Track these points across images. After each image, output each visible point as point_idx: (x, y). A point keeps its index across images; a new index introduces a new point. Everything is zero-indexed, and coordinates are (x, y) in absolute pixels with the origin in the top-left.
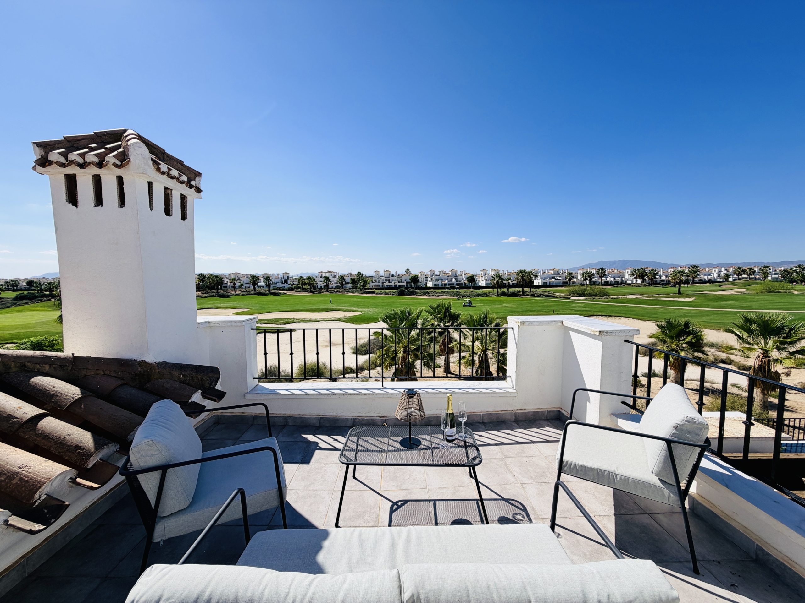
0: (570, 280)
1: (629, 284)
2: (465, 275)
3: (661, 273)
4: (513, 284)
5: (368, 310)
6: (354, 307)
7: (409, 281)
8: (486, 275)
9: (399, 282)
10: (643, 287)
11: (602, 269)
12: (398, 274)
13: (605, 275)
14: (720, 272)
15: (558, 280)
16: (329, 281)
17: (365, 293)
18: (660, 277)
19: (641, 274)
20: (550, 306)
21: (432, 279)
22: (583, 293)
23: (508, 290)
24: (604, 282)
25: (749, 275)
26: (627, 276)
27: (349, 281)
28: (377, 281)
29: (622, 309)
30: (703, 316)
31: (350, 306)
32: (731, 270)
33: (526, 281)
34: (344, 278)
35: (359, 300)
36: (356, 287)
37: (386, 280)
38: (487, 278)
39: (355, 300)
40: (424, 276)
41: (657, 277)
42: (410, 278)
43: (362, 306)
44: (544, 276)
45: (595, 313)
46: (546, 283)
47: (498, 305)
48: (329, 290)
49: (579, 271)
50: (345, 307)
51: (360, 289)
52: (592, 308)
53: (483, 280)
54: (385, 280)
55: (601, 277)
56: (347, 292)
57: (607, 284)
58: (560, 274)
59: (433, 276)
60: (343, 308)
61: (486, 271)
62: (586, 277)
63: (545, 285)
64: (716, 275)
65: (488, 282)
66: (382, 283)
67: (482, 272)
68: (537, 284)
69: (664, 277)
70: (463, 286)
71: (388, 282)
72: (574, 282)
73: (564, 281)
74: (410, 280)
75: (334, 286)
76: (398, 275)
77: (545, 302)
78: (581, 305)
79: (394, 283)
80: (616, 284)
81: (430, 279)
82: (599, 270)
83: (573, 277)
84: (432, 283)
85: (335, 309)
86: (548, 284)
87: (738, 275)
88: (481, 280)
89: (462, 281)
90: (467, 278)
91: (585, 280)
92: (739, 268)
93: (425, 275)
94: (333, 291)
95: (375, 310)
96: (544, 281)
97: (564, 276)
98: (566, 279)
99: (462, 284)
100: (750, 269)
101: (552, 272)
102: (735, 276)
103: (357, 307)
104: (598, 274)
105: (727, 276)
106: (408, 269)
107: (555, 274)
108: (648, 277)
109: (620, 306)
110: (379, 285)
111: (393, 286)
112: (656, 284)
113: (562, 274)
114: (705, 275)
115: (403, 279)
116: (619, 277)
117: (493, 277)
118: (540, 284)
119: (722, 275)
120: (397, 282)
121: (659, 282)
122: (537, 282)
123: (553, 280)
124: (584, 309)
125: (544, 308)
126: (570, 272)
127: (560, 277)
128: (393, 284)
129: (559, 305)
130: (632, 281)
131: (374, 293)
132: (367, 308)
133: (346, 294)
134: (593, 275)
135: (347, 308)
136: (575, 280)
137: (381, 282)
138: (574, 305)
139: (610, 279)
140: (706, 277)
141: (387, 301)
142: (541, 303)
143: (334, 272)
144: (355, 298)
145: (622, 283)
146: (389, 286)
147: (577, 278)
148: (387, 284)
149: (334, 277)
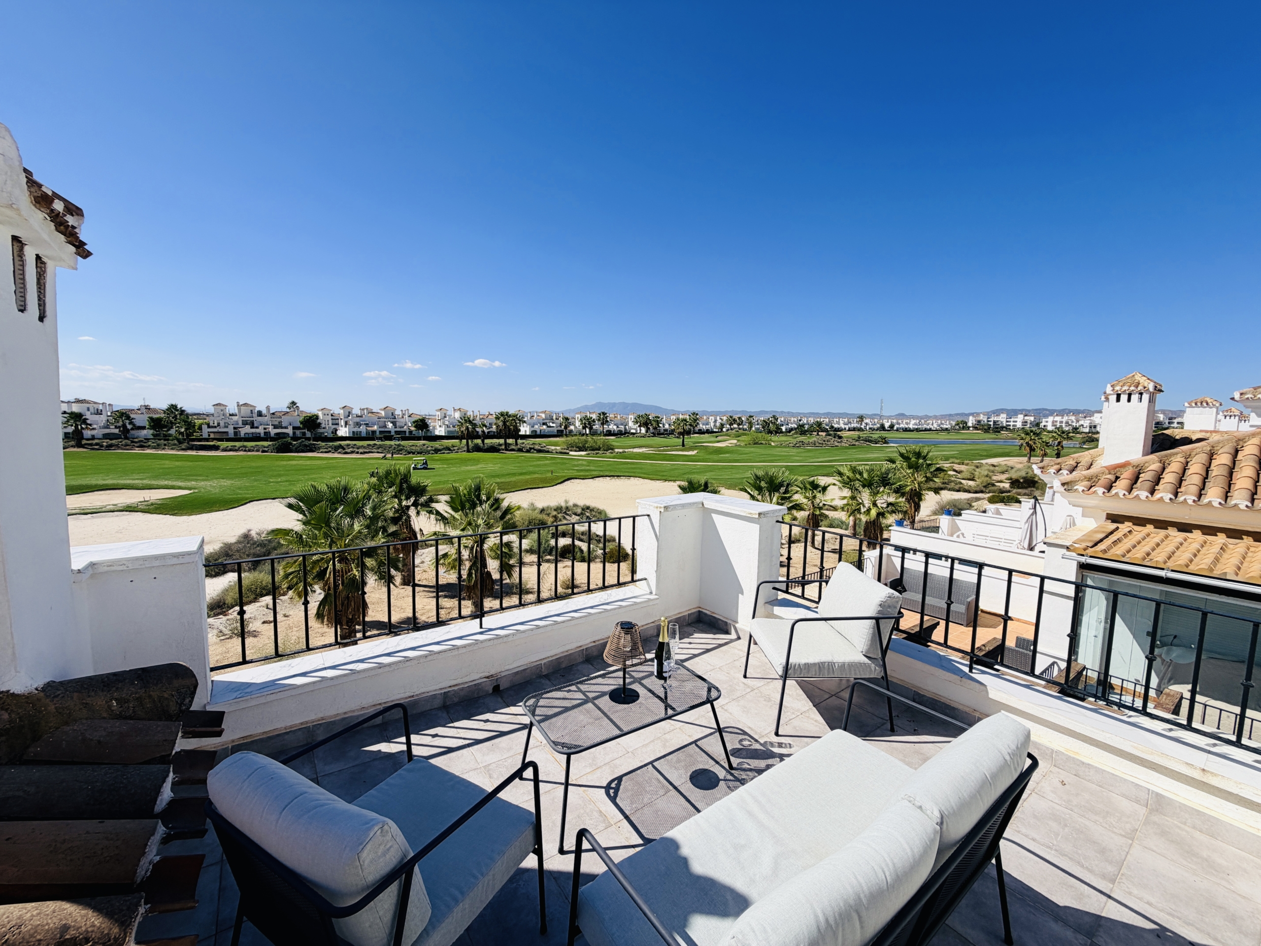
0: (566, 427)
1: (633, 434)
2: (410, 416)
3: (664, 420)
4: (488, 432)
5: (208, 483)
6: (166, 480)
7: (299, 424)
8: (445, 417)
9: (275, 427)
10: (647, 438)
11: (604, 414)
12: (271, 412)
13: (607, 421)
14: (715, 421)
15: (550, 427)
16: (85, 421)
17: (191, 448)
18: (664, 425)
19: (645, 422)
20: (545, 465)
21: (346, 423)
22: (584, 447)
23: (483, 441)
24: (607, 431)
25: (739, 425)
26: (631, 424)
27: (147, 424)
28: (222, 424)
29: (629, 466)
30: (706, 472)
31: (156, 477)
32: (725, 418)
33: (510, 429)
34: (128, 417)
35: (177, 463)
36: (166, 437)
37: (245, 423)
38: (447, 423)
39: (167, 463)
40: (330, 417)
41: (661, 425)
42: (301, 419)
43: (189, 475)
44: (532, 421)
45: (602, 474)
46: (536, 431)
47: (471, 465)
48: (84, 442)
49: (577, 416)
50: (141, 479)
51: (178, 440)
52: (597, 467)
53: (440, 426)
54: (240, 423)
55: (603, 424)
56: (141, 447)
57: (609, 433)
58: (553, 419)
59: (350, 418)
60: (137, 482)
61: (445, 412)
62: (585, 424)
63: (534, 435)
64: (712, 424)
65: (449, 429)
66: (235, 428)
67: (439, 413)
68: (524, 433)
69: (667, 426)
70: (407, 435)
71: (248, 427)
72: (571, 431)
73: (559, 428)
74: (301, 423)
75: (99, 433)
76: (273, 414)
77: (539, 459)
78: (584, 463)
79: (265, 429)
80: (619, 434)
81: (343, 423)
82: (600, 414)
83: (570, 424)
84: (347, 429)
85: (114, 484)
86: (538, 433)
87: (730, 425)
88: (438, 427)
89: (405, 427)
90: (414, 422)
91: (584, 428)
92: (731, 417)
93: (332, 415)
94: (97, 444)
95: (226, 483)
96: (533, 429)
97: (558, 421)
98: (561, 426)
99: (405, 432)
100: (740, 418)
101: (543, 416)
102: (728, 426)
103: (177, 479)
104: (599, 420)
105: (722, 425)
106: (293, 403)
107: (546, 419)
108: (652, 425)
109: (628, 463)
110: (227, 433)
111: (262, 435)
112: (660, 434)
113: (557, 419)
114: (703, 424)
115: (285, 421)
116: (622, 425)
117: (460, 422)
118: (528, 433)
119: (718, 424)
120: (271, 427)
121: (662, 431)
122: (525, 430)
123: (545, 427)
124: (588, 468)
125: (537, 469)
126: (566, 416)
127: (553, 423)
128: (261, 430)
129: (557, 463)
130: (636, 430)
131: (216, 448)
132: (203, 480)
133: (137, 451)
134: (594, 421)
135: (146, 482)
136: (572, 427)
137: (231, 427)
138: (576, 463)
139: (613, 427)
140: (704, 427)
141: (253, 464)
142: (533, 461)
143: (95, 403)
144: (166, 459)
145: (625, 433)
146: (252, 434)
147: (575, 425)
148: (247, 429)
149: (99, 413)
